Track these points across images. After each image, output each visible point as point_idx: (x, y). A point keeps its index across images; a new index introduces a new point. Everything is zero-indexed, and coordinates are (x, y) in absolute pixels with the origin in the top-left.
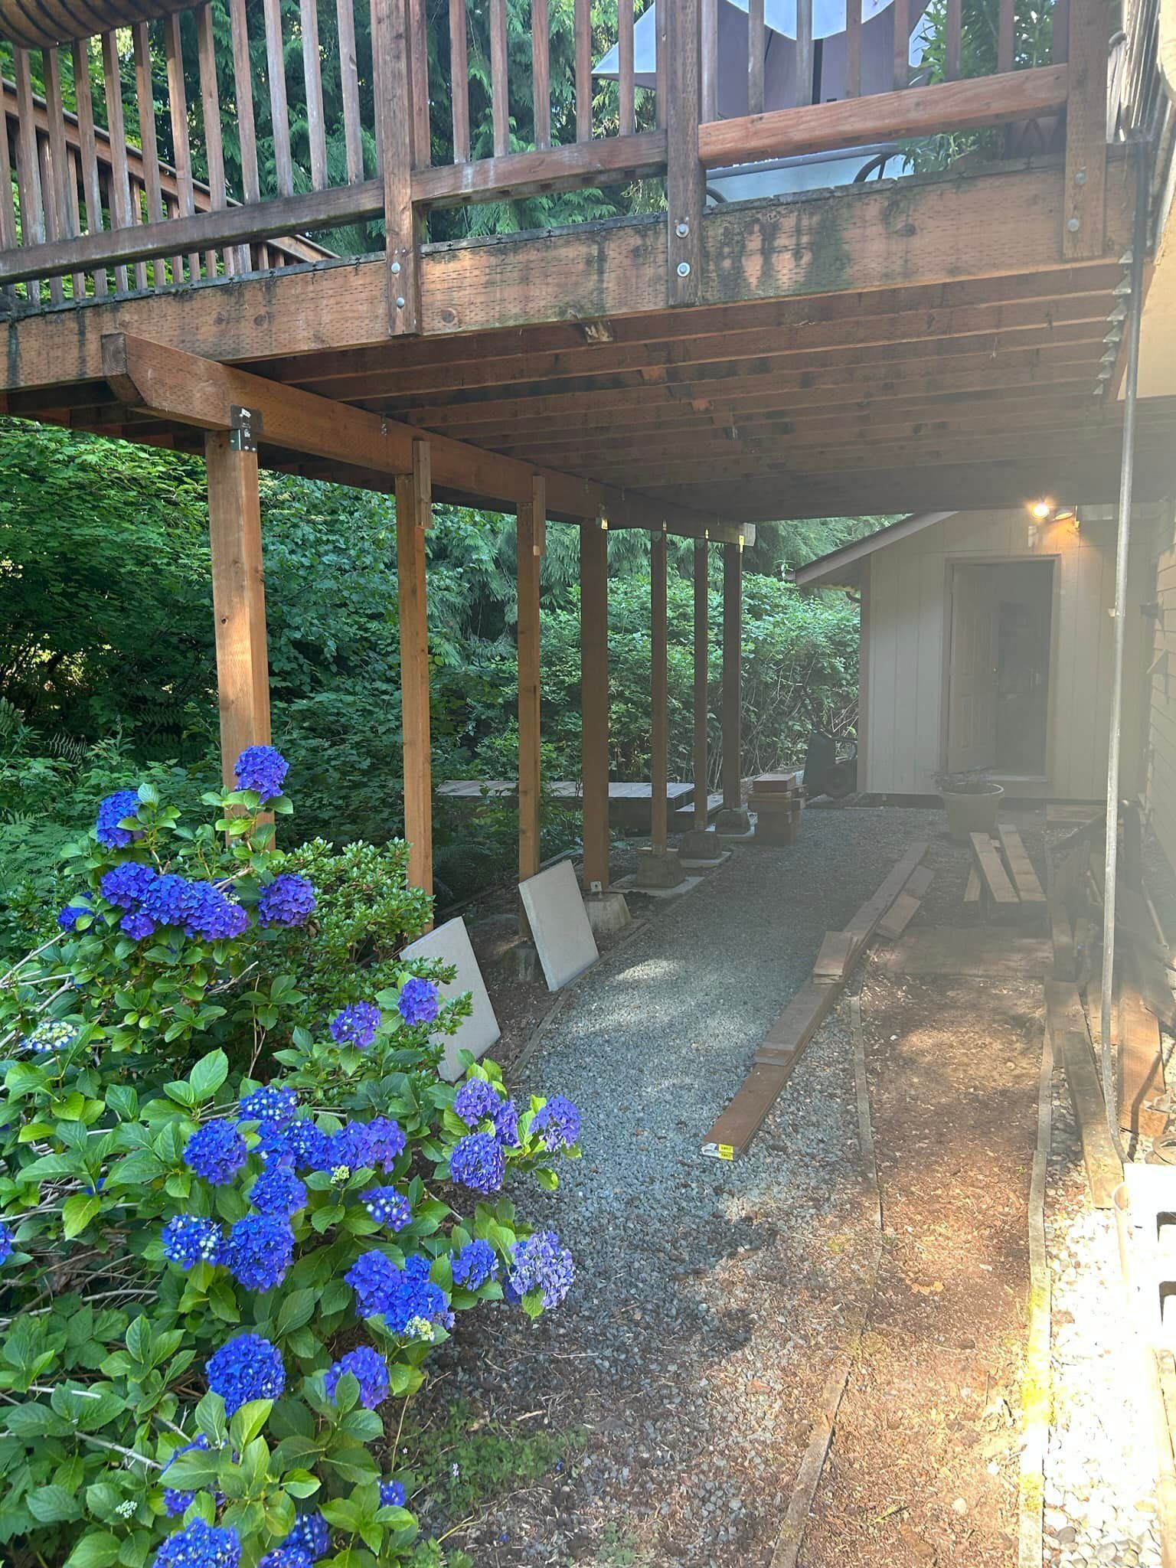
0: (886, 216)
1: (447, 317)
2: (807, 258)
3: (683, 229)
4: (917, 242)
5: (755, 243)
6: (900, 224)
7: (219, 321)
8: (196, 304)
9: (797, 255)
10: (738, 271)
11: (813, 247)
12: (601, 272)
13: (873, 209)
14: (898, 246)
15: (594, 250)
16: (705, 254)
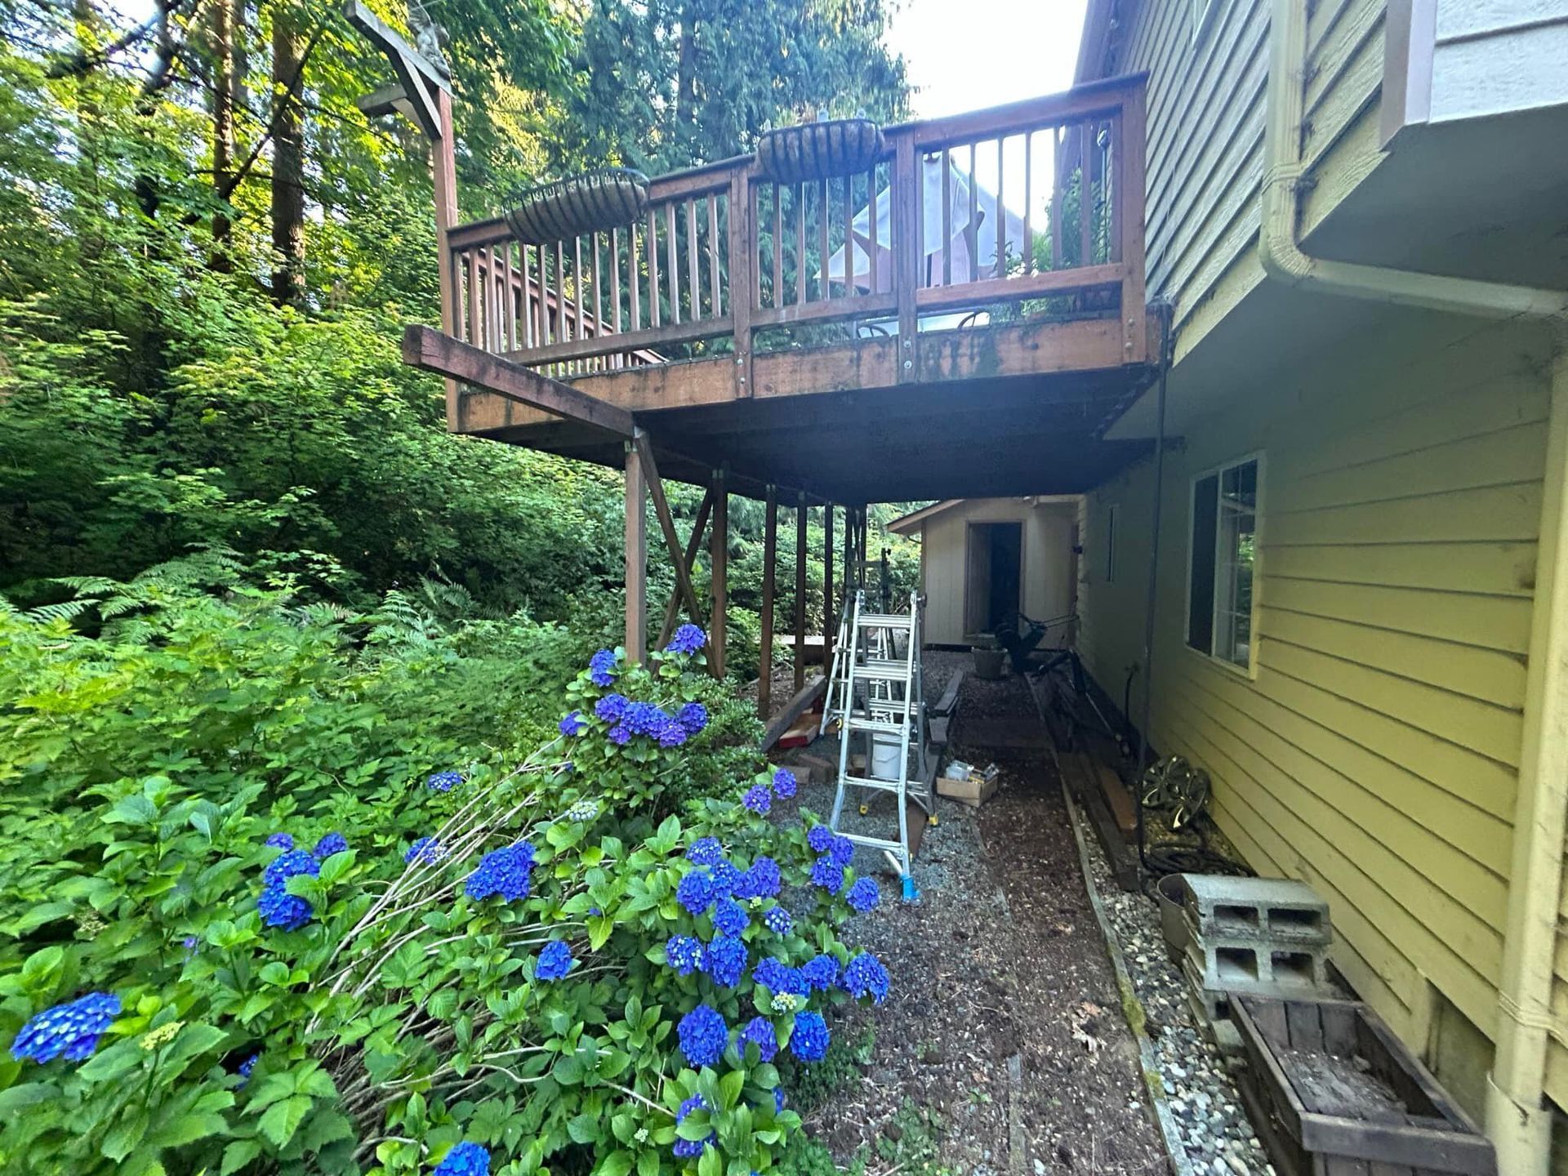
0: (1021, 339)
1: (768, 388)
2: (977, 360)
3: (908, 343)
4: (1039, 353)
5: (947, 351)
6: (1030, 343)
7: (633, 390)
8: (620, 381)
9: (972, 359)
10: (938, 366)
11: (982, 354)
12: (858, 366)
13: (1014, 335)
14: (1029, 354)
15: (855, 354)
16: (918, 357)
